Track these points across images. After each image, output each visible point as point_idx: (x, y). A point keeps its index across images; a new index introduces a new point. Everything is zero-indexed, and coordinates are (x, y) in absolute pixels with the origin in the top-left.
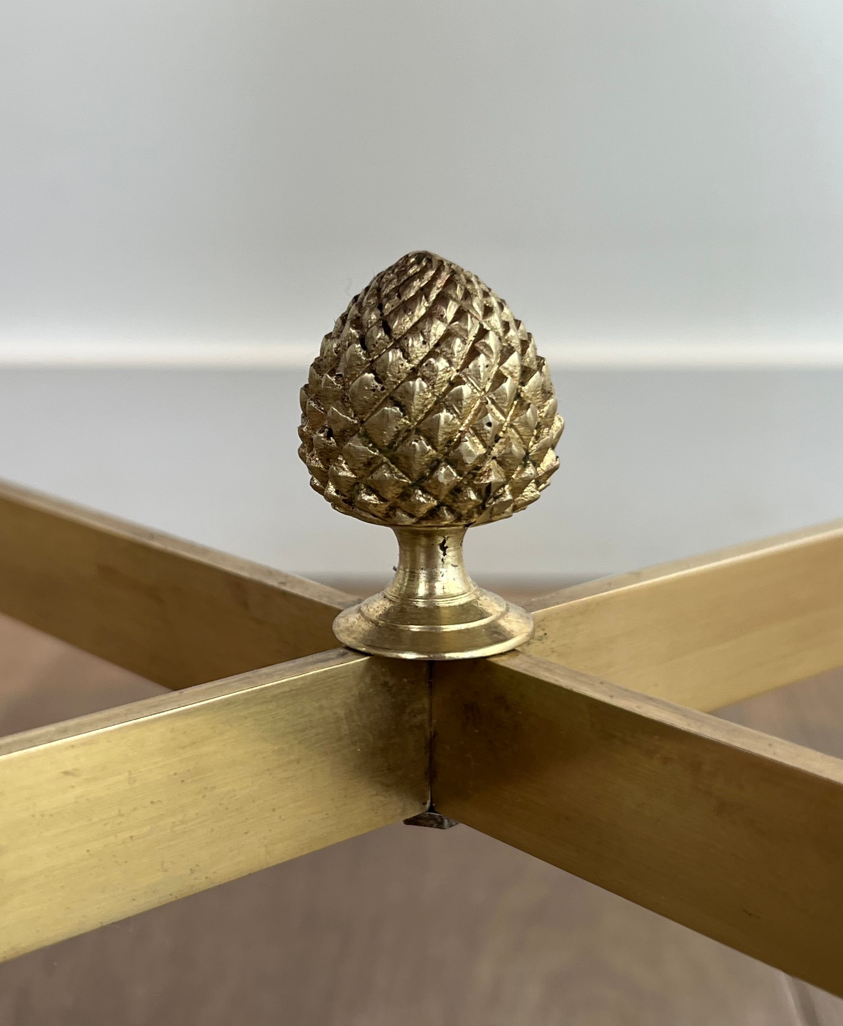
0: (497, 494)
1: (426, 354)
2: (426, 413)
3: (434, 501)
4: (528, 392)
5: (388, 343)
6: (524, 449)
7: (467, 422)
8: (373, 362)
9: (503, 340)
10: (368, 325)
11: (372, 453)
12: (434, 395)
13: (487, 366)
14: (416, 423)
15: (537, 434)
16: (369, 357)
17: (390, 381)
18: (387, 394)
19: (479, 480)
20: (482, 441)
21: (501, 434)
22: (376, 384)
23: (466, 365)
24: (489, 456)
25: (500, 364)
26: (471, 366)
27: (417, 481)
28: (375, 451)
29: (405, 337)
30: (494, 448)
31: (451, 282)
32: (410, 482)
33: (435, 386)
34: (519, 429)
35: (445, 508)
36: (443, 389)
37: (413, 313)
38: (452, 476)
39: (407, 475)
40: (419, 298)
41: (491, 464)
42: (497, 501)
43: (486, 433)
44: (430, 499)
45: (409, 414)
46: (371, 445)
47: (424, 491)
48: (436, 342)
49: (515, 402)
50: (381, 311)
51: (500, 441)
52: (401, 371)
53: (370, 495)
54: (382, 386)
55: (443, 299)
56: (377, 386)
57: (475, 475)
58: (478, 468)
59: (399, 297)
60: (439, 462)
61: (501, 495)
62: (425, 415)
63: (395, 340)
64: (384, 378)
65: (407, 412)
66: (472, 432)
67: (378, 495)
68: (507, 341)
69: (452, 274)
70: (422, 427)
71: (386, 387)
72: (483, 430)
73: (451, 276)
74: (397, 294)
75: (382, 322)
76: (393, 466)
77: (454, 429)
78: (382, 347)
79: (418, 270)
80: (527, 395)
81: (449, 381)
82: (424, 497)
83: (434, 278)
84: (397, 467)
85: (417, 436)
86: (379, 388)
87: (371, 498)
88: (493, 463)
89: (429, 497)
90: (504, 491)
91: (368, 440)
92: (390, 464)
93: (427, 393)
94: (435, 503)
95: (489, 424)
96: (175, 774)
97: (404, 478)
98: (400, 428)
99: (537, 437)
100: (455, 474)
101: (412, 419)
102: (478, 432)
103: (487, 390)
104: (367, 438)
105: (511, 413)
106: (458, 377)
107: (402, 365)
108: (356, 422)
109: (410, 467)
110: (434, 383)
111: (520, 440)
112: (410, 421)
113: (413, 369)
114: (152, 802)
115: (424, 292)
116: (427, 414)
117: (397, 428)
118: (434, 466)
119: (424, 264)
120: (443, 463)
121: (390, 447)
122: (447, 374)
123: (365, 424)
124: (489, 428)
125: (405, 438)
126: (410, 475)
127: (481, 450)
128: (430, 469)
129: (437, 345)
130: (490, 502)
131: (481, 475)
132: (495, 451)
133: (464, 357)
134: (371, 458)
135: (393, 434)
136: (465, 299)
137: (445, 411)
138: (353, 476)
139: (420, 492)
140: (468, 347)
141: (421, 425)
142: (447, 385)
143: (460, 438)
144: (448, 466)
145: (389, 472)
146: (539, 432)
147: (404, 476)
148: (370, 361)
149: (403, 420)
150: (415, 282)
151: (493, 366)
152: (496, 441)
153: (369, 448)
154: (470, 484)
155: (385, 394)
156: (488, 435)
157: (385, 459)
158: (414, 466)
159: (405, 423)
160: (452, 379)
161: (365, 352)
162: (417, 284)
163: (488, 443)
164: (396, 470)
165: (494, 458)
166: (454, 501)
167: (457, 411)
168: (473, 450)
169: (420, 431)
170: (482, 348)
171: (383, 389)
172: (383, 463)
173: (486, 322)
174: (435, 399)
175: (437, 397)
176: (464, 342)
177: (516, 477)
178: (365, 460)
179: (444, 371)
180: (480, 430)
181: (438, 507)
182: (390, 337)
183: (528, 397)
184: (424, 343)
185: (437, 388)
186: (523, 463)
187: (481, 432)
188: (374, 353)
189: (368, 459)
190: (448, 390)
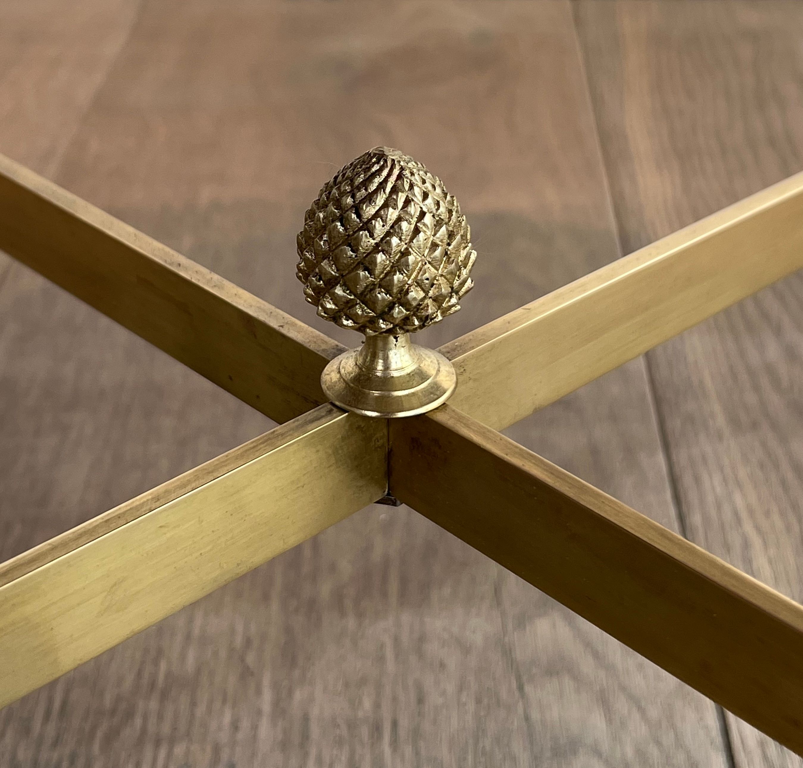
0: (433, 317)
1: (385, 233)
2: (386, 273)
3: (390, 325)
4: (453, 250)
5: (359, 224)
6: (450, 287)
7: (412, 277)
8: (348, 235)
9: (435, 216)
10: (345, 208)
11: (349, 297)
12: (390, 261)
13: (426, 239)
14: (379, 280)
15: (459, 274)
16: (346, 232)
17: (361, 252)
18: (360, 260)
19: (420, 312)
20: (423, 290)
21: (435, 282)
22: (352, 253)
23: (411, 240)
24: (427, 297)
25: (434, 235)
26: (414, 241)
27: (380, 314)
28: (351, 296)
29: (370, 220)
30: (430, 291)
31: (400, 177)
32: (375, 315)
33: (391, 256)
34: (447, 277)
35: (398, 328)
36: (397, 258)
37: (375, 203)
38: (402, 312)
39: (373, 311)
40: (379, 192)
41: (429, 301)
42: (433, 321)
43: (425, 285)
44: (388, 324)
45: (374, 275)
46: (348, 292)
47: (384, 320)
48: (391, 225)
49: (445, 259)
50: (354, 199)
51: (434, 286)
52: (368, 245)
53: (348, 320)
54: (355, 254)
55: (395, 190)
56: (352, 255)
57: (418, 309)
58: (420, 305)
59: (366, 190)
60: (394, 304)
61: (435, 318)
62: (385, 275)
63: (363, 222)
64: (358, 250)
65: (372, 274)
66: (416, 284)
67: (353, 320)
68: (439, 215)
69: (401, 170)
70: (383, 283)
71: (358, 255)
72: (423, 283)
73: (401, 172)
74: (364, 188)
75: (354, 209)
76: (364, 305)
77: (403, 283)
78: (355, 227)
79: (378, 168)
80: (452, 251)
81: (400, 251)
82: (384, 324)
83: (389, 175)
84: (366, 306)
85: (379, 289)
86: (354, 256)
87: (349, 323)
88: (430, 301)
89: (388, 323)
90: (437, 315)
91: (346, 288)
92: (361, 304)
93: (386, 261)
94: (392, 326)
95: (427, 279)
96: (227, 512)
97: (371, 313)
98: (368, 284)
99: (459, 277)
100: (405, 311)
101: (376, 277)
102: (420, 284)
103: (425, 255)
104: (346, 287)
105: (442, 266)
106: (407, 249)
107: (369, 242)
108: (337, 275)
109: (375, 307)
110: (391, 254)
111: (447, 282)
112: (375, 279)
113: (376, 243)
114: (213, 531)
115: (382, 186)
116: (387, 275)
117: (366, 283)
118: (391, 307)
119: (382, 163)
120: (397, 305)
121: (362, 293)
122: (399, 247)
123: (345, 278)
124: (427, 281)
125: (371, 290)
126: (375, 311)
127: (422, 294)
128: (388, 307)
129: (392, 227)
130: (428, 322)
131: (422, 309)
132: (431, 293)
133: (410, 234)
134: (349, 300)
135: (363, 287)
136: (410, 190)
137: (398, 273)
138: (337, 308)
139: (381, 321)
140: (413, 226)
141: (383, 282)
142: (399, 255)
143: (408, 289)
144: (400, 307)
145: (361, 310)
146: (460, 273)
147: (371, 312)
148: (347, 235)
149: (371, 279)
150: (376, 179)
151: (429, 238)
152: (432, 286)
153: (347, 294)
154: (414, 315)
155: (357, 259)
156: (427, 285)
157: (358, 301)
158: (378, 307)
159: (371, 281)
160: (402, 250)
161: (343, 228)
162: (377, 180)
163: (426, 290)
164: (366, 308)
165: (431, 298)
166: (405, 325)
167: (406, 272)
168: (417, 297)
169: (381, 286)
170: (421, 226)
171: (356, 256)
172: (357, 304)
173: (424, 205)
174: (391, 264)
175: (393, 263)
176: (410, 223)
177: (445, 305)
178: (345, 301)
179: (397, 246)
180: (421, 283)
181: (394, 327)
182: (361, 220)
183: (453, 252)
184: (383, 226)
185: (392, 257)
186: (450, 295)
187: (423, 284)
188: (349, 230)
189: (347, 300)
190: (400, 258)
